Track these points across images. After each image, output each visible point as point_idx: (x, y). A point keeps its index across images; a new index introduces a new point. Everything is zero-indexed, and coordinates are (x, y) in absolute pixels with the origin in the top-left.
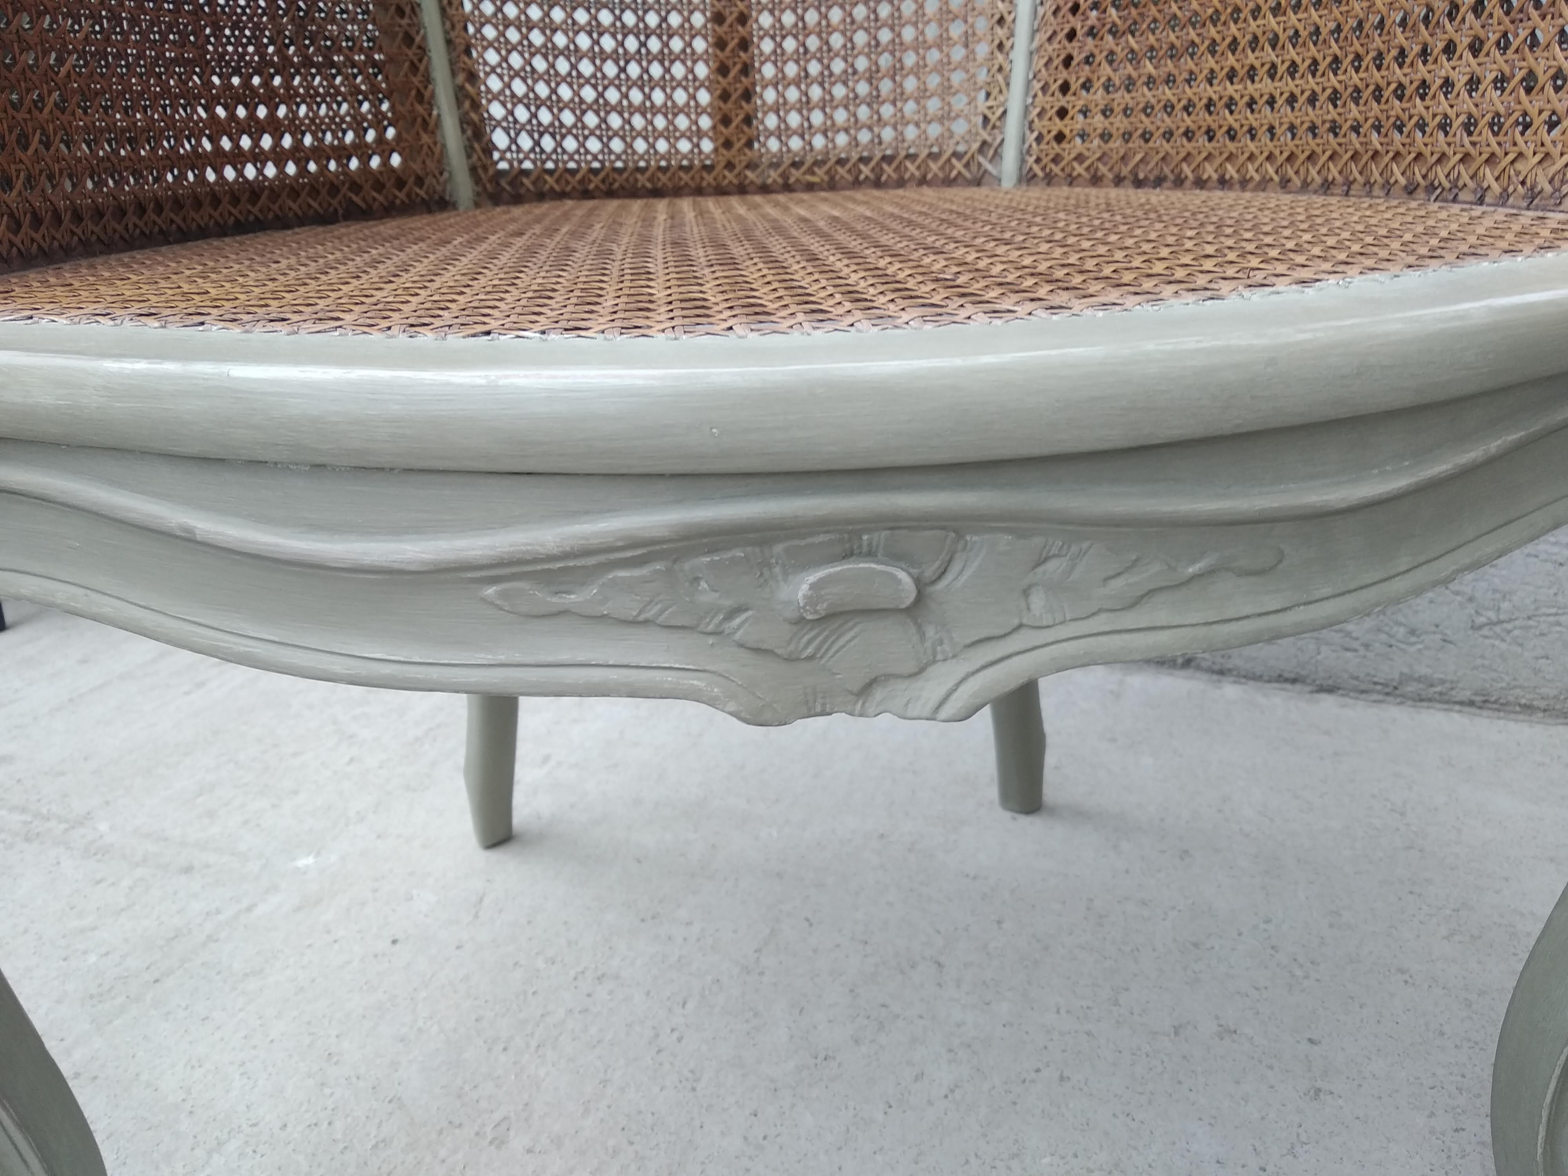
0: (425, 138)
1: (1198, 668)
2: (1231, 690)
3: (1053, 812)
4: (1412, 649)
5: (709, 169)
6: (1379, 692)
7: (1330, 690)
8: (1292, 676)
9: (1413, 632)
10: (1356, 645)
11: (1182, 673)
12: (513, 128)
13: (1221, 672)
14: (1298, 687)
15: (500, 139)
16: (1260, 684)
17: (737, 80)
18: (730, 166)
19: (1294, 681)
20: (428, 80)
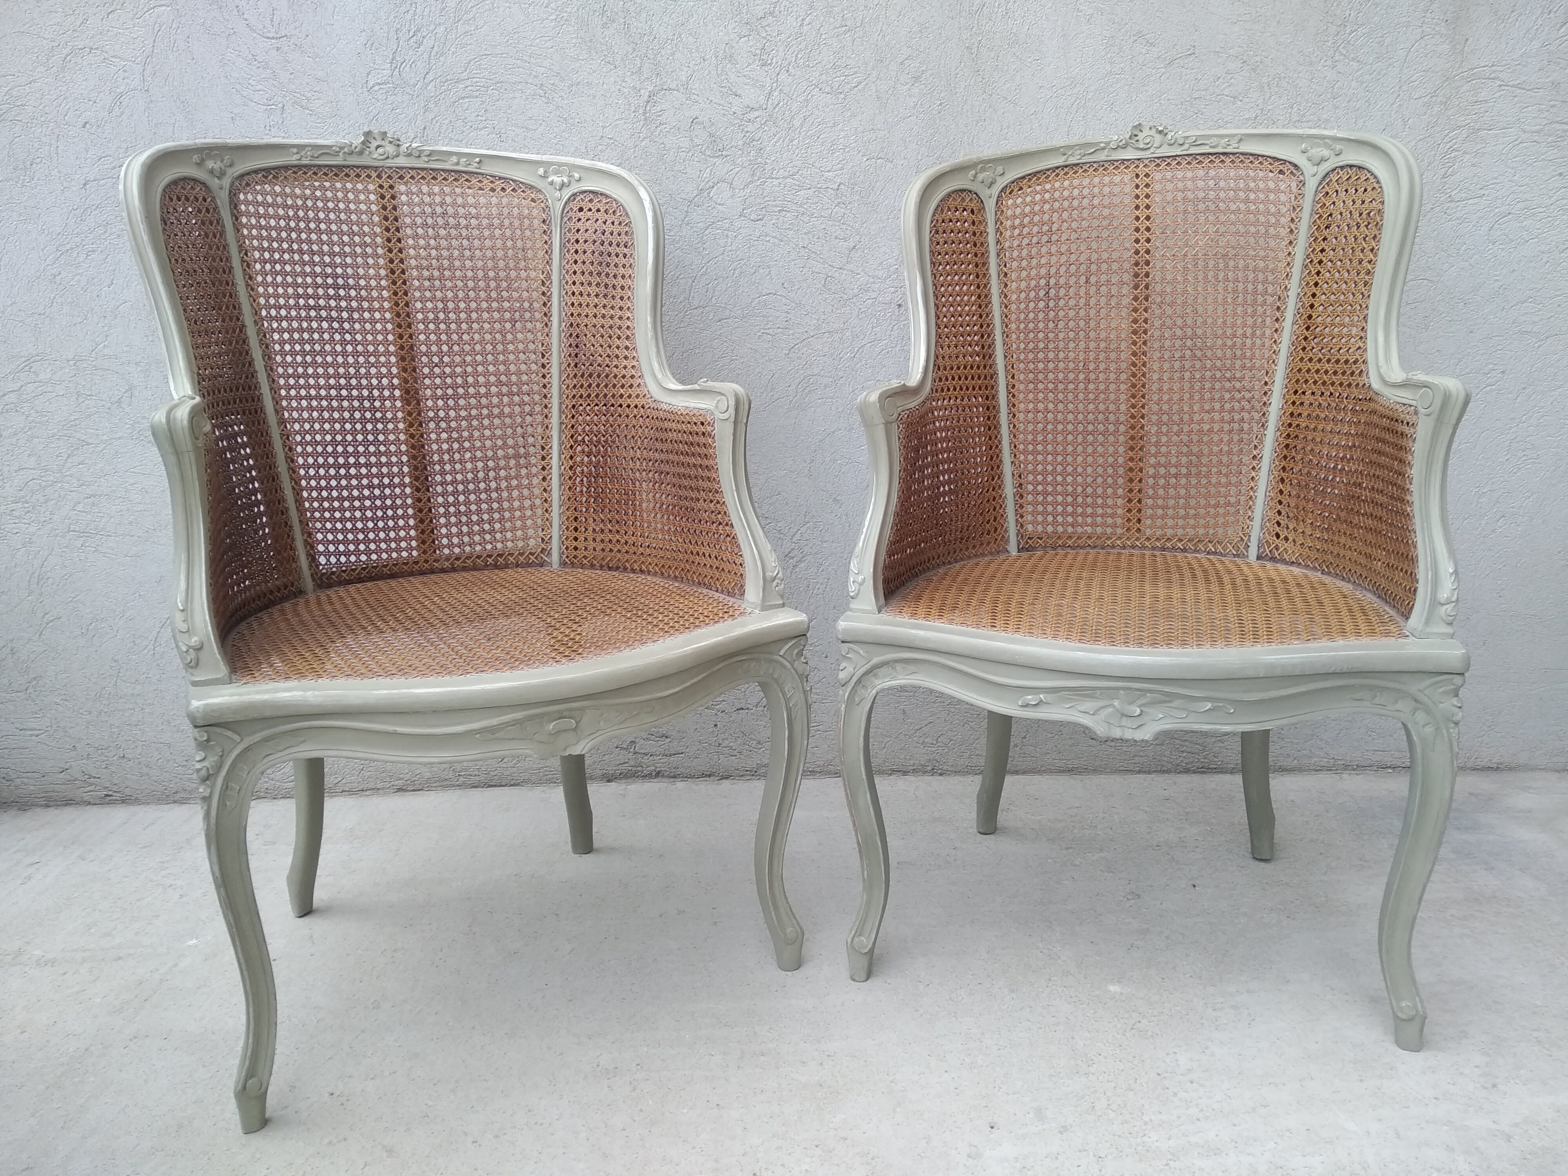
0: (294, 565)
1: (663, 776)
2: (680, 785)
3: (598, 851)
4: (760, 751)
5: (416, 563)
6: (748, 775)
7: (727, 778)
8: (709, 773)
9: (759, 743)
10: (735, 753)
11: (655, 780)
12: (327, 554)
13: (674, 777)
14: (712, 778)
15: (322, 560)
16: (693, 780)
17: (428, 525)
18: (426, 561)
19: (710, 776)
20: (293, 540)
